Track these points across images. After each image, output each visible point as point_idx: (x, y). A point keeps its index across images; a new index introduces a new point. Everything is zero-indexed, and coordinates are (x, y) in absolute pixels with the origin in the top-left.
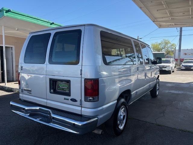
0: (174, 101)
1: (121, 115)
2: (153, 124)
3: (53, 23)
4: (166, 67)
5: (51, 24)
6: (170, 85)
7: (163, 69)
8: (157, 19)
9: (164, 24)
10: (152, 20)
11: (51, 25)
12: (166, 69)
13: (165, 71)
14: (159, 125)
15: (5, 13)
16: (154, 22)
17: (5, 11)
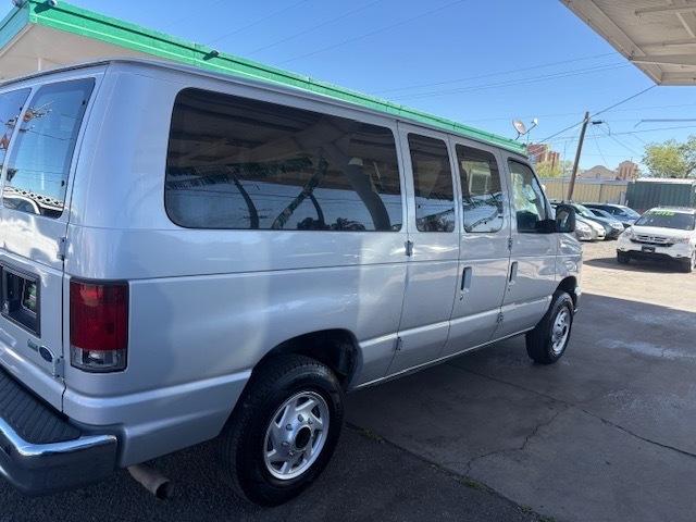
0: (616, 391)
1: (288, 428)
2: (450, 474)
3: (214, 55)
4: (669, 245)
5: (209, 56)
6: (649, 319)
7: (659, 250)
8: (646, 49)
9: (677, 68)
10: (621, 52)
11: (205, 59)
12: (672, 252)
13: (666, 257)
14: (469, 485)
15: (33, 14)
16: (630, 58)
17: (35, 6)
